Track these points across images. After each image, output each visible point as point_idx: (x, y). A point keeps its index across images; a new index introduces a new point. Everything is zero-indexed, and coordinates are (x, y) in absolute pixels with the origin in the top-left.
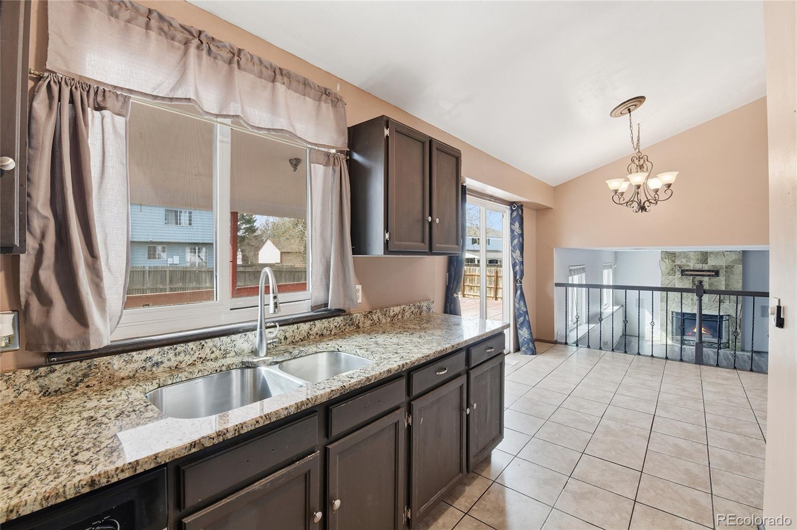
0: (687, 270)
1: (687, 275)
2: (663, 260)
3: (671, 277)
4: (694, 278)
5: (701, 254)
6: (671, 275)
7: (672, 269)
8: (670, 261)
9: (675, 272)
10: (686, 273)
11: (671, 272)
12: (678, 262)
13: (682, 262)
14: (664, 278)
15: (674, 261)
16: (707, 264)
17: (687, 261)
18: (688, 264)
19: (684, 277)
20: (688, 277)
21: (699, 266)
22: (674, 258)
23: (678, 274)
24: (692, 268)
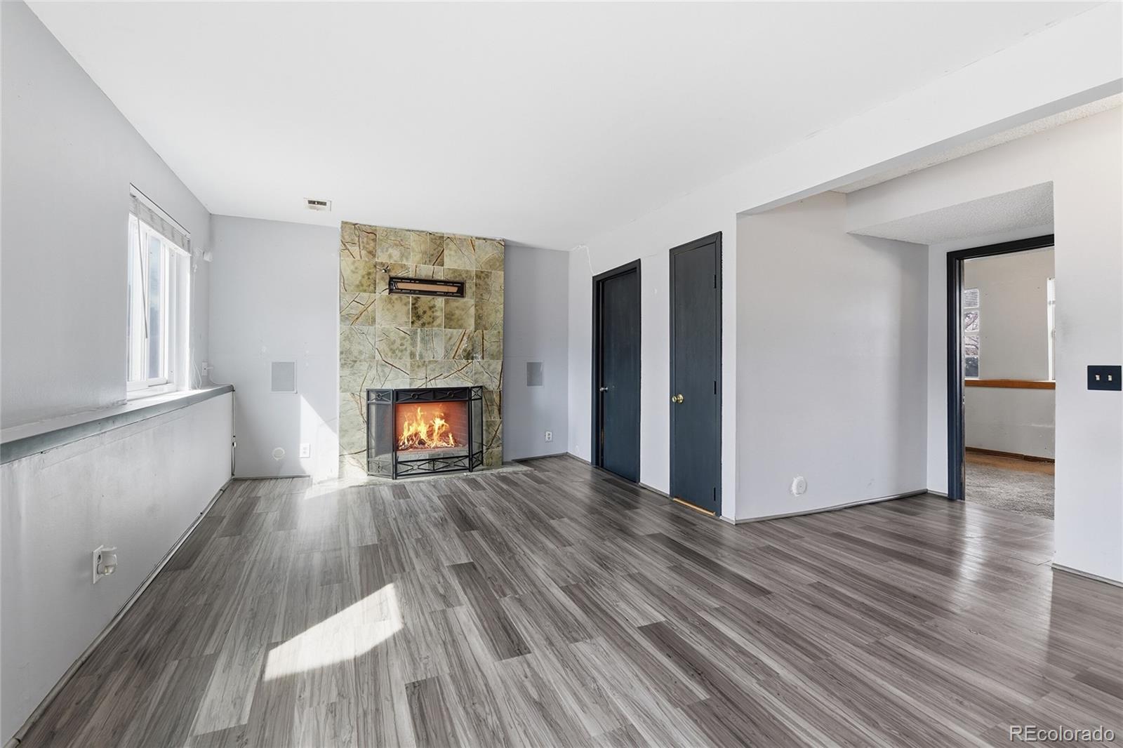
0: (403, 279)
1: (401, 291)
2: (347, 249)
3: (366, 295)
4: (416, 299)
5: (432, 240)
6: (365, 291)
7: (369, 274)
8: (363, 252)
9: (375, 284)
10: (401, 286)
11: (365, 282)
12: (382, 258)
13: (390, 256)
14: (348, 298)
15: (372, 254)
16: (443, 265)
17: (402, 255)
18: (404, 262)
19: (395, 296)
20: (404, 296)
21: (426, 271)
22: (372, 244)
23: (383, 286)
24: (411, 275)
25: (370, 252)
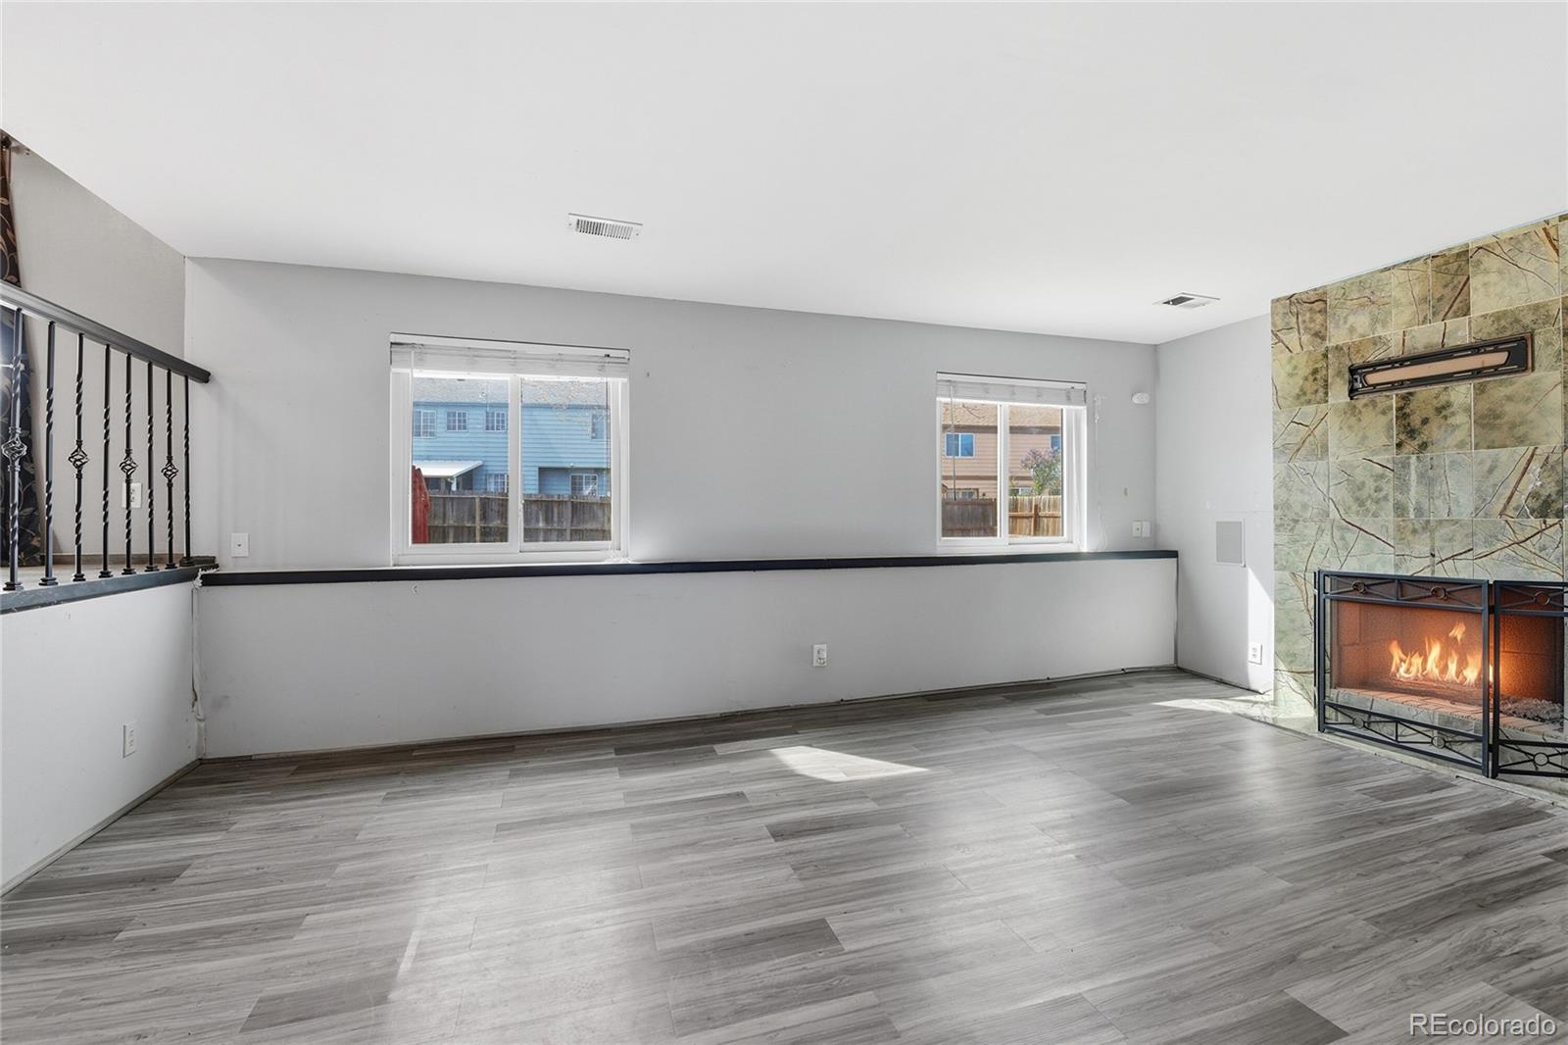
0: (1375, 367)
1: (1375, 388)
2: (1281, 341)
3: (1311, 408)
4: (1406, 398)
6: (1309, 402)
7: (1315, 372)
8: (1305, 338)
9: (1326, 386)
10: (1373, 378)
11: (1310, 387)
12: (1338, 337)
13: (1352, 330)
14: (1284, 419)
15: (1320, 336)
16: (1467, 313)
17: (1375, 321)
18: (1380, 332)
19: (1363, 400)
20: (1379, 398)
21: (1427, 336)
22: (1319, 318)
23: (1339, 393)
24: (1394, 352)
25: (1316, 334)
